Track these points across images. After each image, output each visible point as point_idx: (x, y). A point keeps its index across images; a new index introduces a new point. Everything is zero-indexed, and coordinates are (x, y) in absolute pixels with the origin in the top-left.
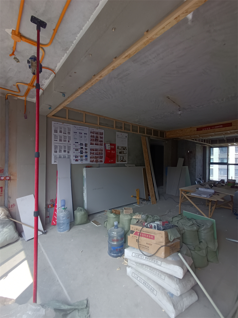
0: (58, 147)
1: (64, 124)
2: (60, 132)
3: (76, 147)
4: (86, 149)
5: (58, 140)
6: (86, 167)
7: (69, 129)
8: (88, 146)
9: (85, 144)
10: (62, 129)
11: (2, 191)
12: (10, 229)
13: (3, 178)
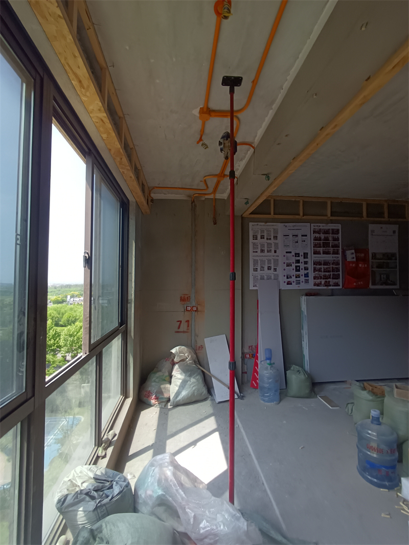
0: (259, 261)
1: (268, 224)
2: (261, 238)
3: (287, 259)
4: (306, 263)
5: (259, 251)
6: (307, 295)
7: (276, 231)
8: (308, 257)
9: (304, 253)
10: (264, 233)
11: (188, 326)
12: (197, 380)
13: (189, 308)
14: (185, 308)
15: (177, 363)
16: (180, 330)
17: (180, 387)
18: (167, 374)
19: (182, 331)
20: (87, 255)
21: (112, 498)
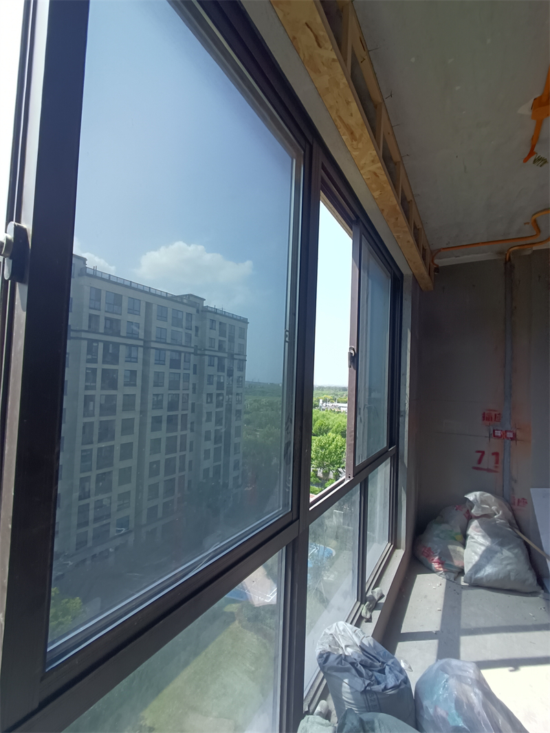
11: (497, 462)
12: (516, 555)
13: (498, 433)
14: (492, 432)
15: (477, 518)
16: (480, 466)
17: (482, 557)
18: (459, 530)
19: (486, 468)
20: (352, 352)
21: (385, 689)
